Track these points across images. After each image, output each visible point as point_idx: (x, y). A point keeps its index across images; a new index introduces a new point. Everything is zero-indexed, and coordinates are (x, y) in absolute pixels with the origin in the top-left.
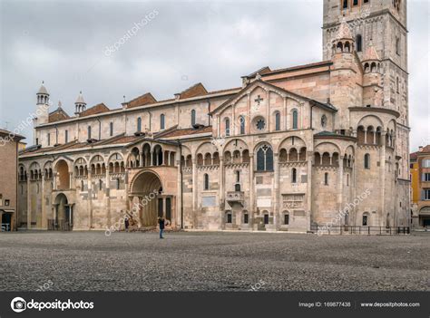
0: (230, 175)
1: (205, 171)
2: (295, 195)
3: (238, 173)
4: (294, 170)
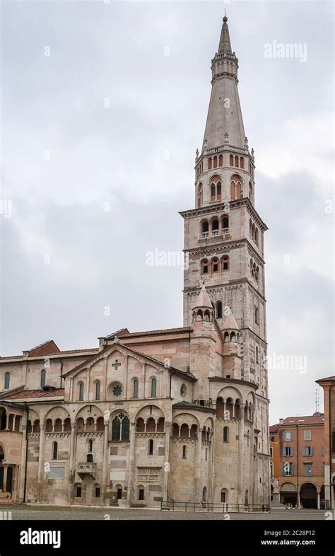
0: (82, 444)
1: (54, 439)
2: (152, 468)
3: (91, 442)
4: (151, 442)
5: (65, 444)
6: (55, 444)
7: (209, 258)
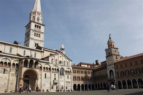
1: (45, 73)
3: (55, 74)
4: (68, 76)
5: (48, 74)
6: (45, 74)
7: (36, 33)
